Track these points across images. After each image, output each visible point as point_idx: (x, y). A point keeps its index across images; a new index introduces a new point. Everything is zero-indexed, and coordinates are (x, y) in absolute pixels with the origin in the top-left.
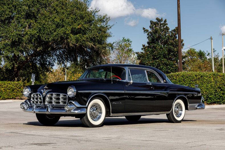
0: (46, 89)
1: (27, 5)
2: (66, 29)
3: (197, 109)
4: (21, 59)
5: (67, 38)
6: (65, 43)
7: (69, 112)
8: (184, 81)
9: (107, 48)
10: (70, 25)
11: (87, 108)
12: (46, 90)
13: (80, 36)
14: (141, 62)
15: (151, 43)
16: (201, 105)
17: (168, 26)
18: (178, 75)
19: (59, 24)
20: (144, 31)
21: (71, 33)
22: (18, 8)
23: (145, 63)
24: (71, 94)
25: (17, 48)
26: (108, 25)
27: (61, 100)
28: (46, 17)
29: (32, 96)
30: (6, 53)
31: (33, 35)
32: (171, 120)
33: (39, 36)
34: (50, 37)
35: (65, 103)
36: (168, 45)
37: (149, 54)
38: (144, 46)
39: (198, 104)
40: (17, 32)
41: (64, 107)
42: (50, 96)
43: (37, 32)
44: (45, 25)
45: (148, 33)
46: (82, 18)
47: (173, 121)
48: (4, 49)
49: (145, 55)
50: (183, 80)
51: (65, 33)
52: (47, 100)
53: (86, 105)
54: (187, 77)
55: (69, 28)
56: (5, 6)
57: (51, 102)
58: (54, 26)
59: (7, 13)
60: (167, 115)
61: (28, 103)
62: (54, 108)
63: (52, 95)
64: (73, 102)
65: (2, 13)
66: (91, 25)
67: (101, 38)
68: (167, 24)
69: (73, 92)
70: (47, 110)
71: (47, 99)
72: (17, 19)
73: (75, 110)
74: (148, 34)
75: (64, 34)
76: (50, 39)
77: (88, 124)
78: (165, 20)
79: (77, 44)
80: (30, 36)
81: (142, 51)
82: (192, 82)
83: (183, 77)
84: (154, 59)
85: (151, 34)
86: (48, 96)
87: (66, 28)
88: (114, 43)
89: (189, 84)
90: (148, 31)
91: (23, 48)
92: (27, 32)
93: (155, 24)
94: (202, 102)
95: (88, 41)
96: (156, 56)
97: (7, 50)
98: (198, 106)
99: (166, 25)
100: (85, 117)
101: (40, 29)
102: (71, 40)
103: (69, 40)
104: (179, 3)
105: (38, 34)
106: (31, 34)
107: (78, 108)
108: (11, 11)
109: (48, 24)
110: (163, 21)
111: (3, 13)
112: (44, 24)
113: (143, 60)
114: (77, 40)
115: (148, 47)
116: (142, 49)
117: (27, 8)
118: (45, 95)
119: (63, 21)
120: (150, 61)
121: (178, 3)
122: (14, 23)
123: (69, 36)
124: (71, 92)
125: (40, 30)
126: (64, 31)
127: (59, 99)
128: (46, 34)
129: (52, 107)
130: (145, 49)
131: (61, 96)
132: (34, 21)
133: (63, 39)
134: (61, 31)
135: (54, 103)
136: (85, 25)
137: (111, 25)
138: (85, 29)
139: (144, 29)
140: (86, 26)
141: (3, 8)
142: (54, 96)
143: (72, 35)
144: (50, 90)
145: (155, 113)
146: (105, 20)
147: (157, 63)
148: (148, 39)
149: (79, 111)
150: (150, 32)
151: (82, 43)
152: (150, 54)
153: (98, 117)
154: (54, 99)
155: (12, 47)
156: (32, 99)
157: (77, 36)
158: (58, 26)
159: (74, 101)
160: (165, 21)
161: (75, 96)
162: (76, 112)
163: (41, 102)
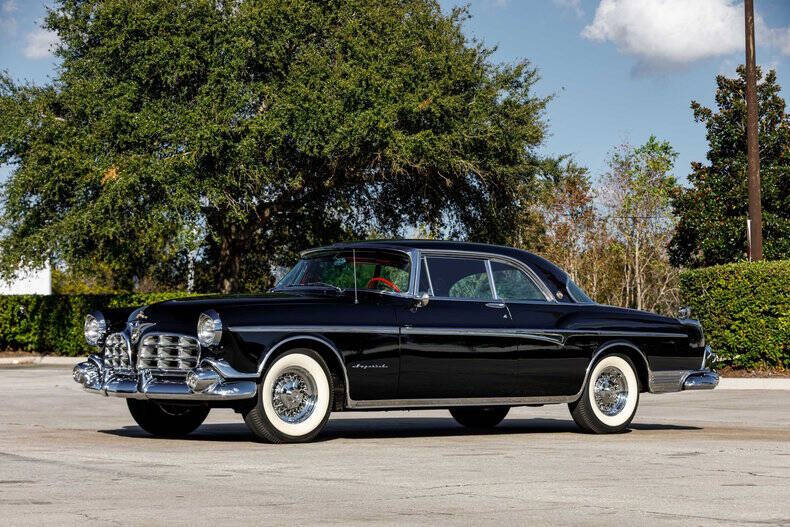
0: (142, 321)
1: (249, 32)
2: (378, 114)
3: (684, 388)
4: (230, 218)
5: (383, 145)
6: (377, 162)
7: (200, 393)
8: (755, 294)
9: (538, 177)
10: (396, 102)
11: (260, 381)
12: (140, 323)
13: (427, 136)
14: (684, 223)
15: (723, 155)
16: (702, 374)
17: (780, 95)
18: (732, 272)
19: (354, 96)
20: (696, 114)
21: (397, 127)
22: (222, 43)
23: (695, 226)
24: (208, 338)
25: (217, 179)
26: (531, 96)
27: (183, 355)
28: (312, 73)
29: (109, 342)
30: (181, 196)
31: (268, 137)
32: (583, 424)
33: (286, 139)
34: (327, 143)
35: (193, 364)
36: (780, 164)
37: (713, 194)
38: (697, 166)
39: (688, 373)
40: (215, 127)
41: (184, 378)
42: (152, 342)
43: (283, 127)
44: (309, 101)
45: (710, 121)
46: (436, 74)
47: (592, 427)
48: (174, 182)
49: (696, 200)
50: (752, 291)
51: (373, 129)
52: (142, 355)
53: (256, 371)
54: (766, 281)
55: (391, 110)
56: (175, 39)
57: (153, 363)
58: (338, 104)
59: (183, 60)
60: (572, 407)
61: (97, 366)
62: (160, 380)
63: (156, 338)
64: (214, 364)
65: (167, 63)
66: (468, 99)
67: (507, 144)
68: (777, 89)
69: (212, 331)
70: (140, 388)
71: (144, 353)
72: (218, 82)
73: (219, 387)
74: (708, 126)
75: (371, 130)
76: (326, 150)
77: (265, 431)
78: (769, 73)
79: (417, 166)
80: (256, 139)
81: (691, 186)
82: (781, 296)
83: (750, 279)
84: (729, 213)
85: (721, 124)
86: (146, 343)
87: (379, 110)
88: (560, 160)
89: (772, 304)
90: (707, 113)
91: (237, 180)
92: (247, 126)
93: (735, 87)
94: (707, 365)
95: (458, 154)
96: (736, 202)
97: (185, 186)
98: (690, 378)
99: (773, 90)
100: (254, 411)
101: (292, 115)
102: (394, 152)
103: (388, 152)
104: (753, 20)
105: (285, 133)
106: (260, 133)
107: (229, 382)
108: (198, 53)
109: (319, 98)
110: (764, 76)
111: (171, 62)
112: (306, 99)
113: (689, 217)
114: (418, 152)
115: (711, 170)
116: (690, 178)
117: (250, 43)
118: (137, 339)
119: (368, 85)
120: (713, 221)
121: (747, 19)
122: (207, 94)
123: (388, 139)
124: (209, 330)
125: (292, 121)
126: (370, 121)
127: (174, 352)
128: (313, 131)
129: (154, 377)
130: (698, 177)
131: (184, 341)
132: (275, 87)
133: (368, 149)
134: (360, 121)
135: (161, 365)
136: (445, 100)
137: (541, 97)
138: (447, 112)
139: (695, 106)
140: (450, 102)
141: (171, 43)
142: (161, 343)
143: (399, 135)
144: (151, 325)
145: (528, 400)
146: (521, 79)
147: (738, 227)
148: (709, 142)
149: (235, 389)
150: (717, 118)
151: (438, 162)
152: (716, 197)
153: (304, 409)
154: (161, 353)
155: (201, 178)
156: (107, 353)
157: (419, 136)
158: (352, 103)
159: (216, 360)
160: (771, 78)
161: (221, 343)
162: (224, 393)
163: (127, 363)
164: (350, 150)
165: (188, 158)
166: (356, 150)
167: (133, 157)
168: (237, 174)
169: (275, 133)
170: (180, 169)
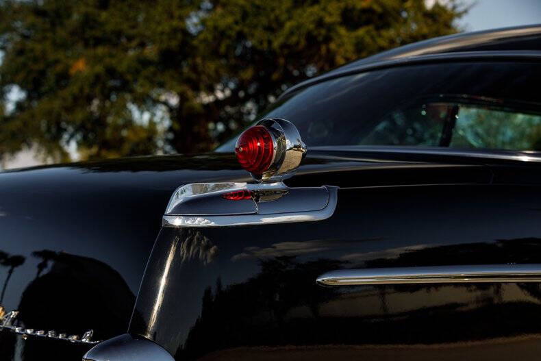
164: (298, 43)
165: (151, 51)
166: (303, 43)
167: (100, 50)
168: (194, 68)
169: (230, 28)
170: (144, 63)
